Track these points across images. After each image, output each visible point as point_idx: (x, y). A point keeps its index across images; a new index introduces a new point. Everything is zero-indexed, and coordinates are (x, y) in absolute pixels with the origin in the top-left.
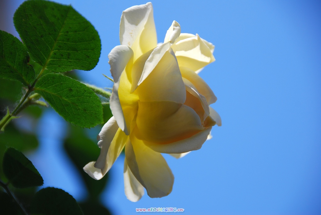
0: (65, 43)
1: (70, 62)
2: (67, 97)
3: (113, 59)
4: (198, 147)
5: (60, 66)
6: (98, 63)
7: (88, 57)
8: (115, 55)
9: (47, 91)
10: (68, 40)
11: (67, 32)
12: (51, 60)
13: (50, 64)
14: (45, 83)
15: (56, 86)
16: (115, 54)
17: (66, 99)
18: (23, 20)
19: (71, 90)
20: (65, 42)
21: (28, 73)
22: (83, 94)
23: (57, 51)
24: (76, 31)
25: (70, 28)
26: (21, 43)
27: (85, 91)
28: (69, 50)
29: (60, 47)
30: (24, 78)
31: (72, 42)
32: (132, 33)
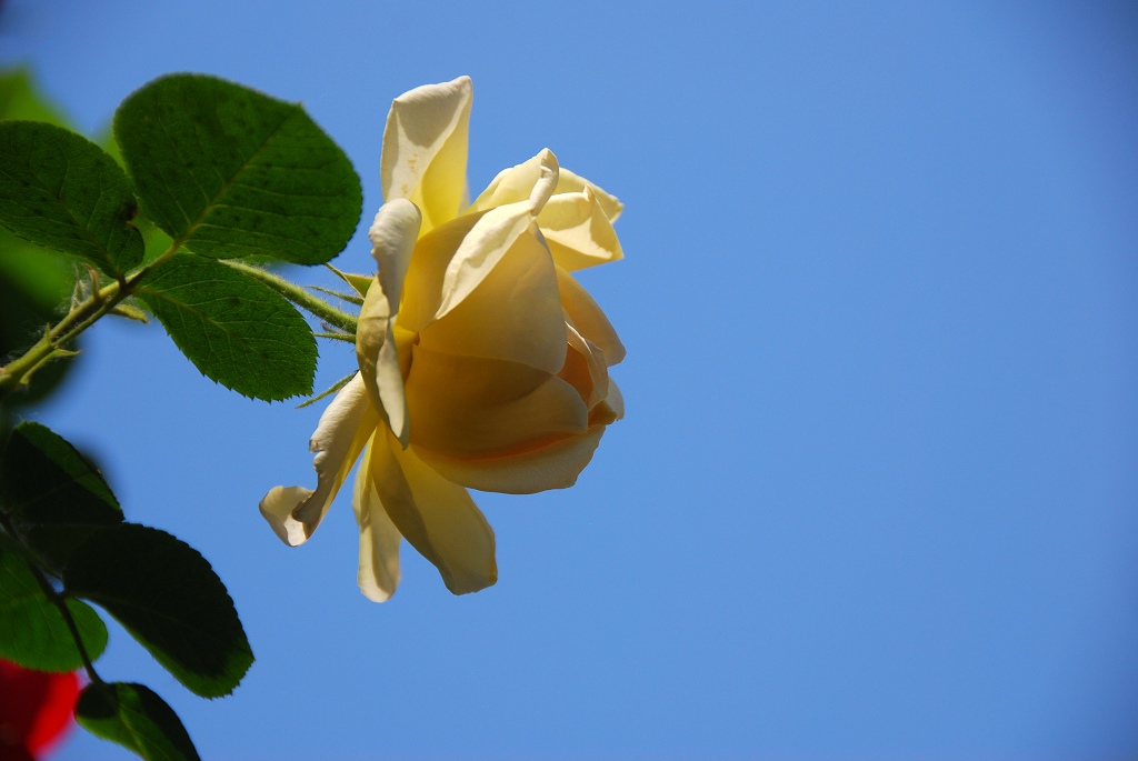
0: (253, 192)
1: (256, 237)
2: (222, 317)
3: (385, 244)
4: (567, 481)
5: (222, 244)
6: (342, 255)
7: (315, 234)
8: (391, 235)
9: (169, 297)
10: (266, 184)
11: (269, 165)
12: (203, 227)
13: (198, 235)
14: (167, 277)
15: (196, 287)
16: (391, 231)
17: (217, 323)
18: (146, 118)
19: (235, 302)
20: (254, 189)
21: (123, 246)
22: (269, 315)
23: (225, 206)
24: (293, 166)
25: (280, 156)
26: (120, 169)
27: (277, 309)
28: (260, 209)
29: (237, 197)
30: (110, 257)
31: (275, 191)
32: (413, 162)
